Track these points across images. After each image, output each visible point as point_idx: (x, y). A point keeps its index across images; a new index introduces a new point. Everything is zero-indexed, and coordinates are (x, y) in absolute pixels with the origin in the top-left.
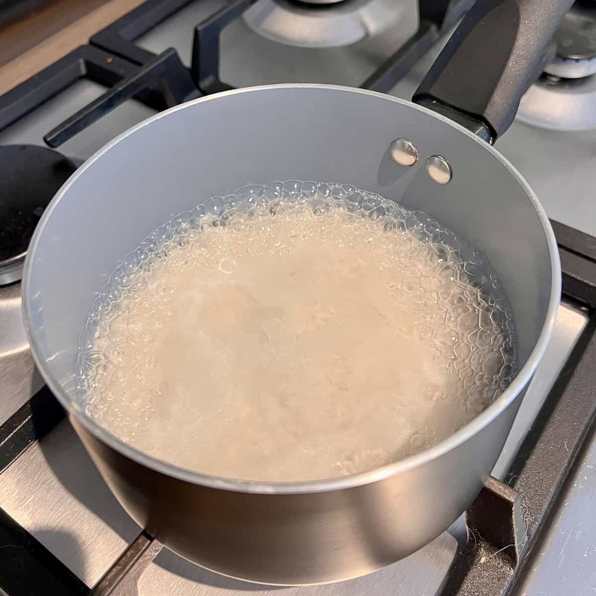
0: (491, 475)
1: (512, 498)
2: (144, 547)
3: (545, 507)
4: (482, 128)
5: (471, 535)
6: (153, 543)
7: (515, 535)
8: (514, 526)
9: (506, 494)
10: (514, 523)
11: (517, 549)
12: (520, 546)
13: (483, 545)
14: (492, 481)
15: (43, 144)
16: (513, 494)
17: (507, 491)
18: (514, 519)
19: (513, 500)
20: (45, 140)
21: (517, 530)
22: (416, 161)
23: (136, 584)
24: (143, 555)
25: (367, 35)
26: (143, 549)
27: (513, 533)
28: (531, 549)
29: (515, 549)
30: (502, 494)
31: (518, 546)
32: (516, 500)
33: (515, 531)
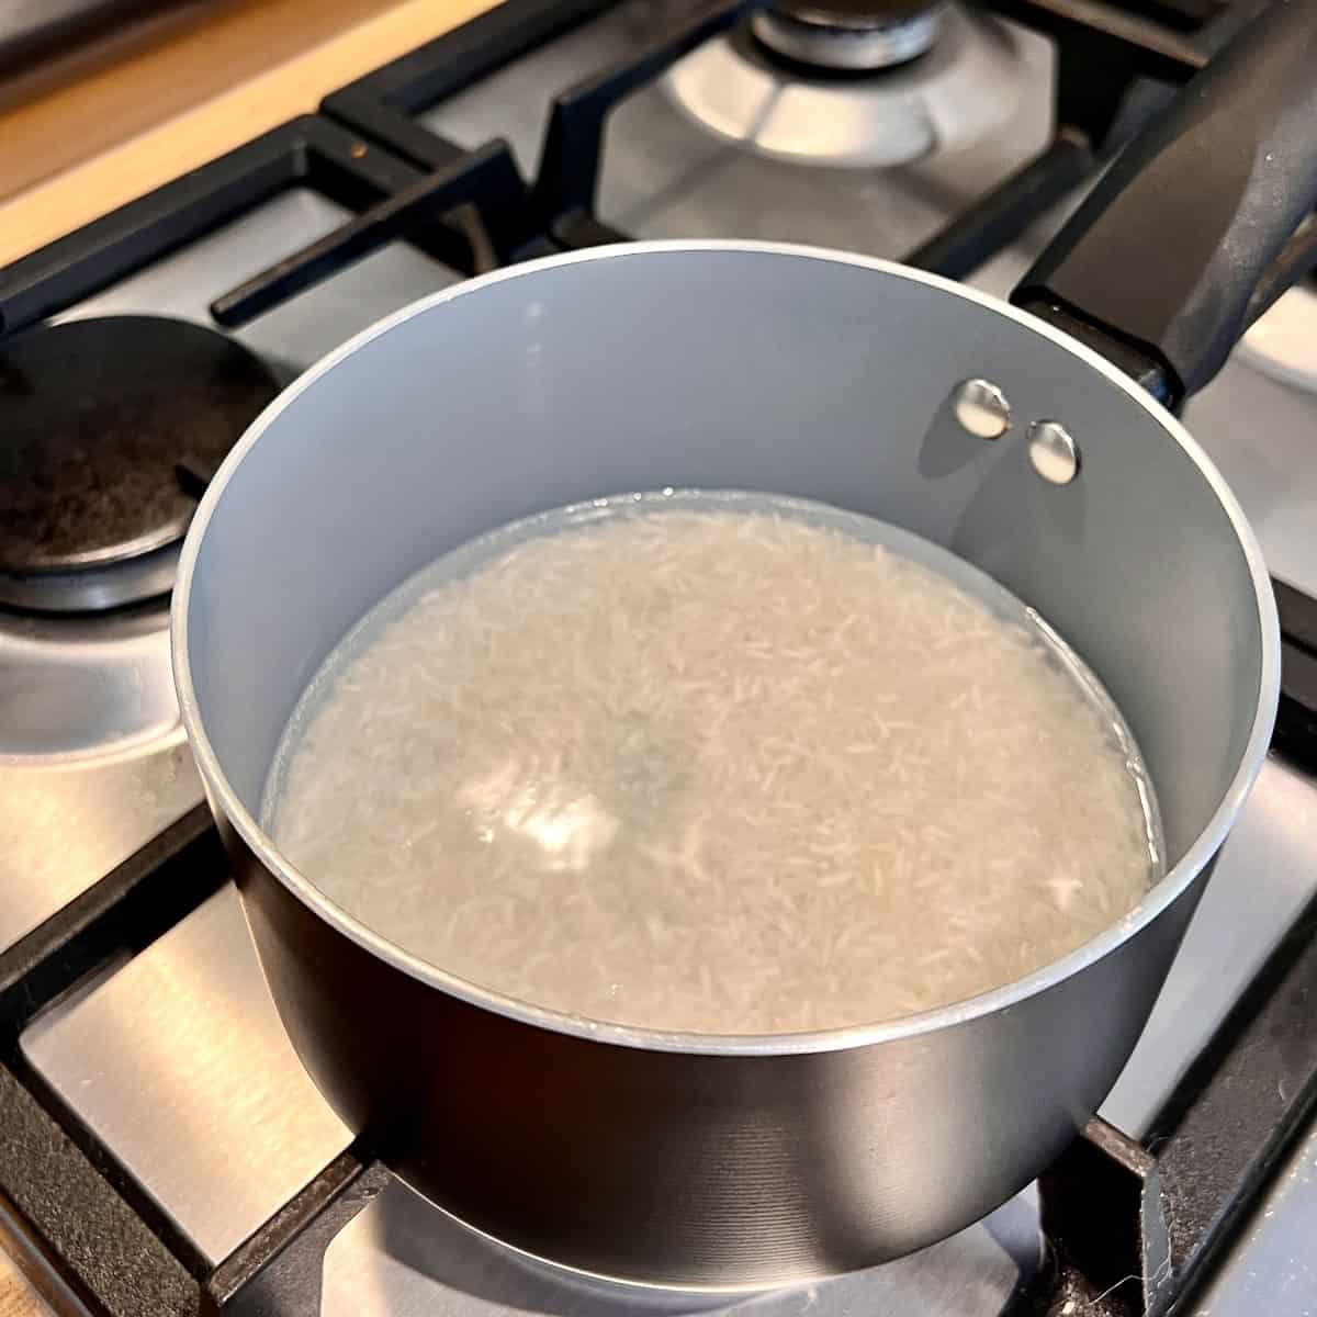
0: (1099, 1113)
1: (1141, 1168)
2: (349, 1178)
3: (1220, 1213)
4: (1152, 372)
5: (1049, 1250)
6: (368, 1172)
7: (1145, 1258)
8: (1143, 1236)
9: (1129, 1158)
10: (1143, 1225)
11: (1145, 1290)
12: (1153, 1285)
13: (1072, 1277)
14: (1103, 1129)
15: (206, 320)
16: (1143, 1161)
17: (1132, 1153)
18: (1143, 1217)
19: (1143, 1174)
20: (213, 310)
21: (1148, 1245)
22: (1005, 430)
23: (322, 1255)
24: (346, 1193)
25: (933, 146)
26: (347, 1180)
27: (1140, 1251)
28: (1178, 1302)
29: (1141, 1287)
30: (1120, 1158)
31: (1149, 1284)
32: (1150, 1174)
33: (1144, 1247)
